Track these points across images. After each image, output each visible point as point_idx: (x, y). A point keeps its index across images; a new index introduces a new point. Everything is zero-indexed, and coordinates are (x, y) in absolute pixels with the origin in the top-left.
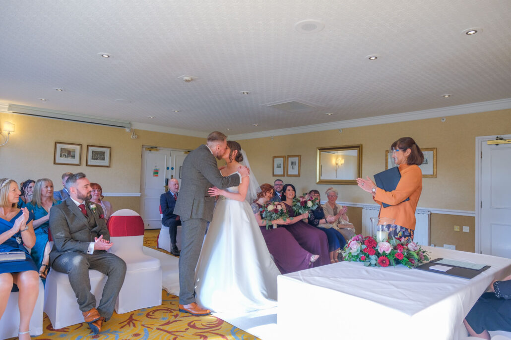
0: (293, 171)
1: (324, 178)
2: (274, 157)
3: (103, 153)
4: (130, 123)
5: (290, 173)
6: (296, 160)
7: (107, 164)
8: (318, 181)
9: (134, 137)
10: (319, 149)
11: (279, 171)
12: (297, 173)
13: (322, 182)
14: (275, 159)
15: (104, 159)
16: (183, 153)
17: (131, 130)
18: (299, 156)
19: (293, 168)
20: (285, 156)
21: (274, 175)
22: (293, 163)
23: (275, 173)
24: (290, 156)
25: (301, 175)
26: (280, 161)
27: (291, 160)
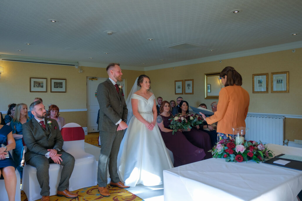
0: (189, 90)
1: (210, 94)
2: (176, 81)
3: (61, 83)
4: (77, 62)
5: (186, 92)
6: (191, 82)
7: (64, 91)
8: (206, 97)
10: (206, 75)
11: (179, 91)
12: (191, 92)
13: (209, 98)
14: (176, 83)
15: (62, 87)
17: (79, 67)
18: (192, 80)
19: (189, 88)
20: (183, 80)
21: (176, 94)
22: (188, 85)
23: (177, 92)
24: (186, 80)
25: (194, 93)
26: (179, 84)
27: (187, 83)
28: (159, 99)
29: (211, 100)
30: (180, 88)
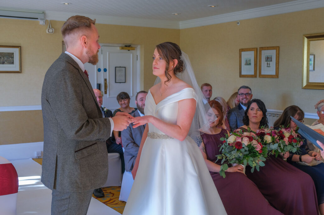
0: (269, 70)
1: (314, 79)
2: (242, 50)
3: (11, 55)
4: (43, 13)
5: (263, 73)
6: (273, 53)
7: (18, 69)
8: (305, 84)
9: (51, 31)
10: (308, 37)
11: (248, 70)
12: (274, 73)
13: (312, 86)
14: (243, 53)
15: (13, 63)
16: (118, 48)
17: (46, 22)
18: (277, 48)
19: (268, 66)
20: (257, 49)
21: (241, 76)
22: (268, 58)
23: (243, 73)
24: (262, 48)
25: (280, 75)
26: (249, 56)
27: (265, 53)
28: (205, 88)
29: (317, 91)
30: (250, 64)
